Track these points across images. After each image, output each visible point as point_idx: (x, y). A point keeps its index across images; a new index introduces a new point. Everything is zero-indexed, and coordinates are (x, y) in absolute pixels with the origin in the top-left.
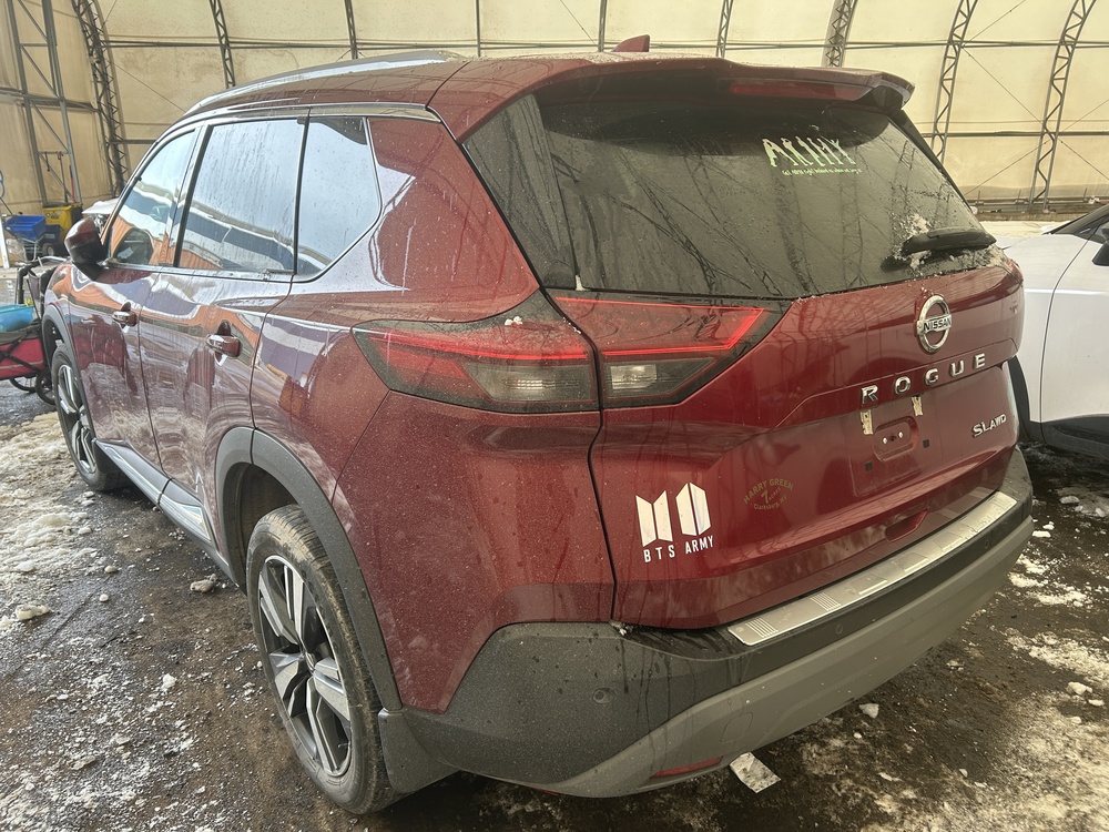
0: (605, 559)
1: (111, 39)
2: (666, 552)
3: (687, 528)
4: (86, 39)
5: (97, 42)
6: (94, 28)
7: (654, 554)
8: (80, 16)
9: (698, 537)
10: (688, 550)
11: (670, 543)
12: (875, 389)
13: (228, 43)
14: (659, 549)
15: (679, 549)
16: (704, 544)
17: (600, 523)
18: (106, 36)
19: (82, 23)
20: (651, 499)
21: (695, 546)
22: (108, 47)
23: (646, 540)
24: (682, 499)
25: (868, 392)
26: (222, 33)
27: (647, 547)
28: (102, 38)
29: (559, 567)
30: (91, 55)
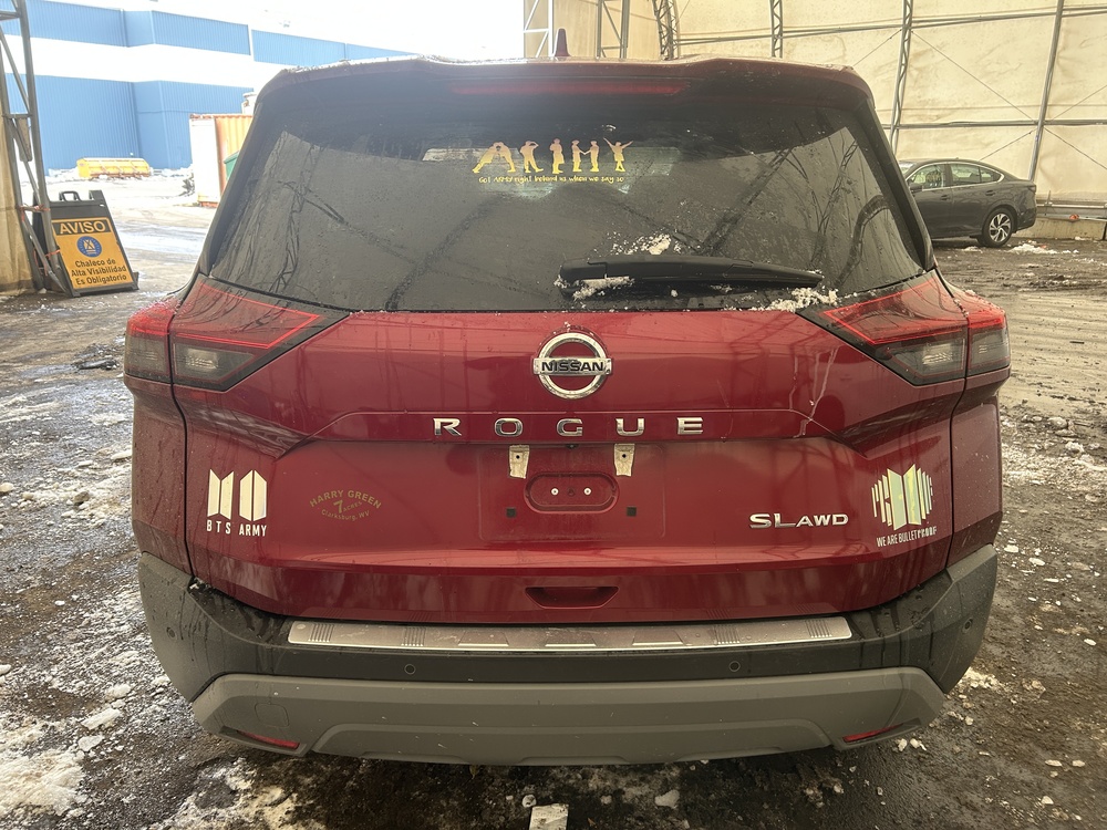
0: (181, 517)
1: (682, 38)
2: (223, 527)
3: (245, 513)
4: (661, 39)
5: (670, 40)
6: (670, 30)
7: (215, 525)
8: (659, 19)
9: (252, 523)
10: (242, 532)
11: (229, 521)
12: (456, 422)
13: (781, 33)
14: (219, 523)
15: (235, 529)
16: (256, 530)
17: (183, 485)
18: (678, 35)
19: (660, 25)
20: (221, 477)
21: (248, 530)
22: (678, 45)
23: (212, 511)
24: (246, 482)
25: (443, 424)
26: (777, 22)
27: (210, 518)
28: (675, 37)
29: (155, 513)
30: (662, 53)
